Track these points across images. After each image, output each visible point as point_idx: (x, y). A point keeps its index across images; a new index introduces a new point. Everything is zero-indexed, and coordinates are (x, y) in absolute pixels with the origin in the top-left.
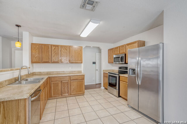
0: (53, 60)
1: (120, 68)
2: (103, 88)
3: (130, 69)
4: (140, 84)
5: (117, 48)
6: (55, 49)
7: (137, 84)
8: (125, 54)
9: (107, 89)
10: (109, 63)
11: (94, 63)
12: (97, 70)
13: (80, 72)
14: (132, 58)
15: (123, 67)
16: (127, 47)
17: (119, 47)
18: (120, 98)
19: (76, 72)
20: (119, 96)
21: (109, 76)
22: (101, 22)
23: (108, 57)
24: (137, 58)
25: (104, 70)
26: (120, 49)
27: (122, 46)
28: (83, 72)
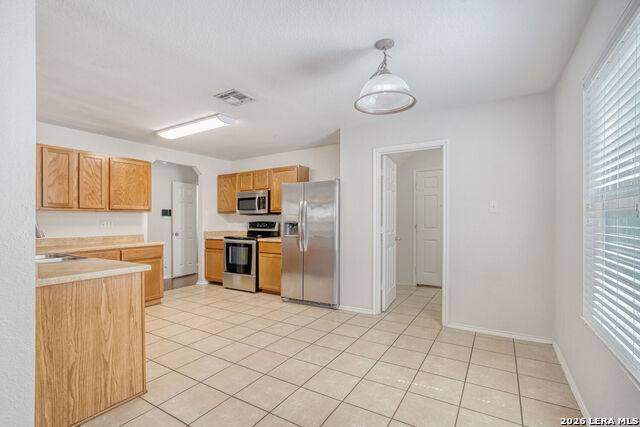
0: (49, 198)
1: (253, 225)
2: (203, 282)
3: (286, 223)
4: (306, 249)
5: (248, 174)
6: (54, 160)
7: (301, 249)
8: (269, 192)
9: (220, 284)
10: (219, 212)
11: (167, 213)
12: (177, 235)
13: (139, 238)
14: (291, 201)
15: (260, 223)
16: (274, 175)
17: (254, 173)
18: (260, 294)
19: (125, 240)
20: (258, 290)
21: (228, 245)
22: (237, 122)
23: (219, 196)
24: (301, 203)
25: (206, 233)
26: (256, 179)
27: (262, 172)
28: (146, 238)
